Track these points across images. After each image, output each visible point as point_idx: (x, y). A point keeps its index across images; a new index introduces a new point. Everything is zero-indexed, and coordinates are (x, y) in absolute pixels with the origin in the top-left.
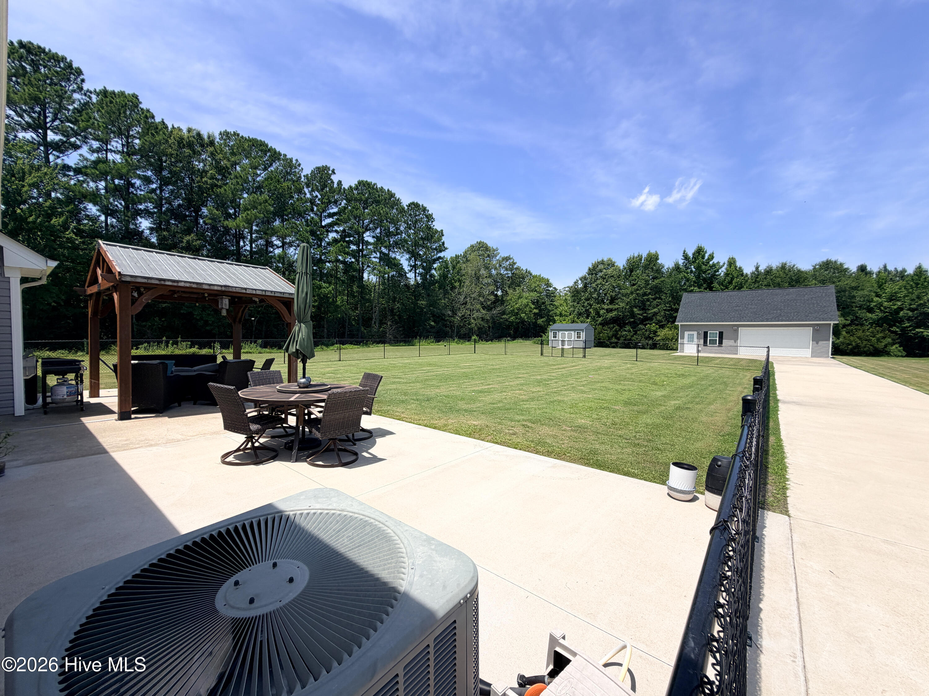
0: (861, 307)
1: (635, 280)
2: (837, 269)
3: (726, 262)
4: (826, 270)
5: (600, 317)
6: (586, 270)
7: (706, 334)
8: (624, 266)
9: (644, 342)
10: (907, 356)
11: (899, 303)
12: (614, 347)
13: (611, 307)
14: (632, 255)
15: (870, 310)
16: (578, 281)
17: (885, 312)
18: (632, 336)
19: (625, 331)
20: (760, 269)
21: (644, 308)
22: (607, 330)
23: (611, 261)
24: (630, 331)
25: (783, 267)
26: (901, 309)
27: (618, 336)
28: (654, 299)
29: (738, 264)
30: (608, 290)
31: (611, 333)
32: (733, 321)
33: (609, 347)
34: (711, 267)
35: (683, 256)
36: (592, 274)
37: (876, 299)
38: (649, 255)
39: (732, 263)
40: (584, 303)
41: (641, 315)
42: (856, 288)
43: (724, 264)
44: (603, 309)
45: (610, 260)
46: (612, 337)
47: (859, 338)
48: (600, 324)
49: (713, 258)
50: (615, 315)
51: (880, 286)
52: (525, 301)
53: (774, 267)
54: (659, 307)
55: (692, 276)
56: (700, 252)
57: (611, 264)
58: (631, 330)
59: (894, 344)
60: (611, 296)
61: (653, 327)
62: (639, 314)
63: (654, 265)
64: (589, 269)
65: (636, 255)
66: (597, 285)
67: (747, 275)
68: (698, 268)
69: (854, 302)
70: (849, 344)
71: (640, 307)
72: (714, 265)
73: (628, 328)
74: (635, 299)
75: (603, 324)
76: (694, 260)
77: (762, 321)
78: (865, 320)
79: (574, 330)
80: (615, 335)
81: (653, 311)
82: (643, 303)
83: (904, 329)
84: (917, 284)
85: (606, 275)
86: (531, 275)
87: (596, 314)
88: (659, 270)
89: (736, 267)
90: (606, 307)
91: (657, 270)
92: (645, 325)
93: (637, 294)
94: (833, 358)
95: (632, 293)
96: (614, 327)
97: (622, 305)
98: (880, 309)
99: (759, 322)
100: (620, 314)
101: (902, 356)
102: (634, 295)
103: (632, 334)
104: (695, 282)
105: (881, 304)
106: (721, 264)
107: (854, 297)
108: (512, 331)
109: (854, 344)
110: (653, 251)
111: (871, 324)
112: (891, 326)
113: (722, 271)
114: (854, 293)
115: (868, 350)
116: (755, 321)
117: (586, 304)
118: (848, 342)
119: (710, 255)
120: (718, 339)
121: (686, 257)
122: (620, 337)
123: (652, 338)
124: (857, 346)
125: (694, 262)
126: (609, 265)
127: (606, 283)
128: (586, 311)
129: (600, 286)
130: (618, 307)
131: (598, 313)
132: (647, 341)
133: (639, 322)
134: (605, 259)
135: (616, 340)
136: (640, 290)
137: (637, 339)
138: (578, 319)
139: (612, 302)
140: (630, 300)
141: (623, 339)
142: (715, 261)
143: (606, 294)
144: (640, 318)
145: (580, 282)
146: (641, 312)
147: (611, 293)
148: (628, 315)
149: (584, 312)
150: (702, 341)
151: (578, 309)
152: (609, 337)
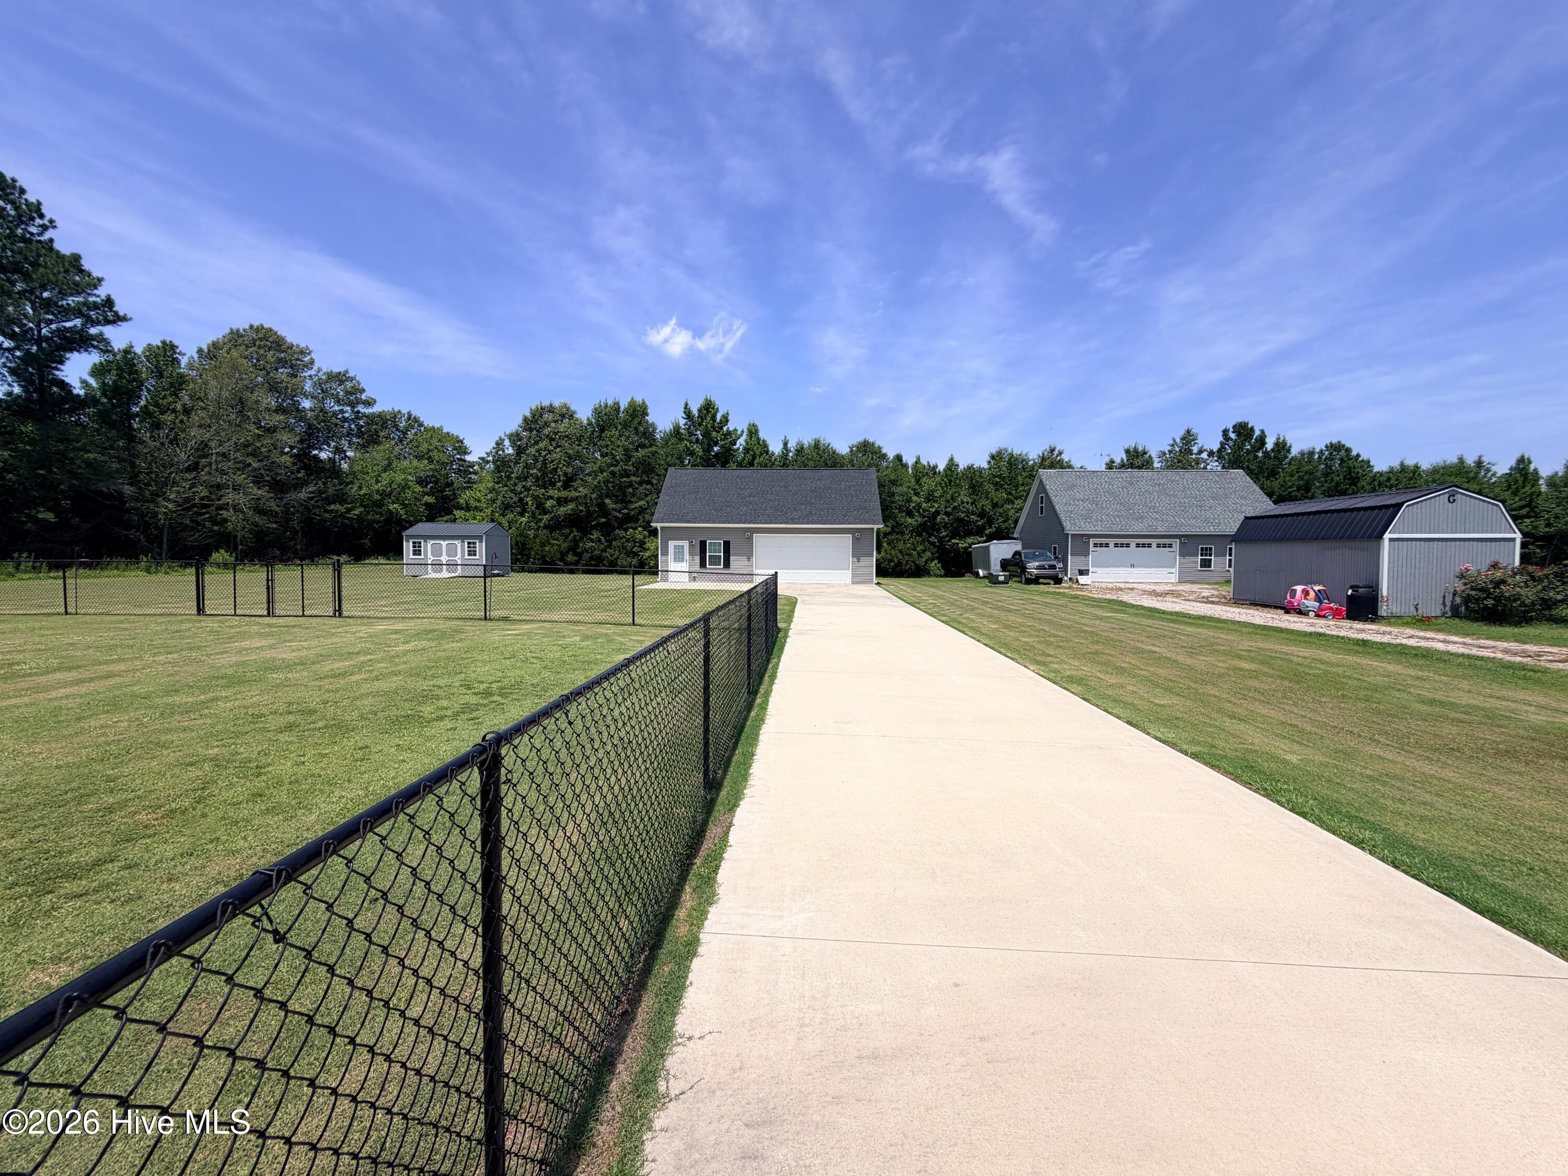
0: (900, 509)
1: (607, 446)
2: (876, 453)
3: (746, 430)
4: (864, 455)
5: (545, 514)
6: (520, 421)
7: (703, 544)
8: (588, 419)
9: (623, 561)
10: (946, 576)
11: (936, 505)
12: (572, 572)
13: (564, 494)
14: (603, 401)
15: (910, 514)
16: (502, 440)
17: (924, 517)
18: (604, 550)
19: (592, 541)
20: (789, 445)
21: (623, 500)
22: (557, 539)
23: (568, 409)
24: (600, 541)
25: (817, 445)
26: (937, 513)
27: (579, 550)
28: (641, 483)
29: (762, 435)
30: (558, 463)
31: (566, 545)
32: (744, 523)
34: (725, 435)
35: (685, 412)
36: (531, 430)
37: (914, 498)
38: (632, 404)
39: (753, 431)
40: (515, 485)
41: (620, 512)
42: (894, 482)
43: (743, 432)
44: (551, 498)
45: (565, 406)
46: (568, 552)
47: (901, 551)
48: (545, 527)
49: (727, 421)
50: (572, 509)
51: (918, 481)
52: (399, 478)
53: (806, 445)
54: (649, 498)
55: (697, 448)
56: (708, 408)
57: (566, 414)
58: (602, 538)
59: (933, 560)
60: (565, 474)
61: (639, 534)
62: (615, 510)
63: (640, 423)
64: (525, 419)
65: (610, 402)
66: (539, 451)
67: (773, 454)
68: (706, 434)
69: (893, 502)
70: (891, 561)
71: (616, 496)
72: (729, 433)
73: (596, 535)
74: (606, 482)
75: (550, 528)
76: (700, 420)
77: (786, 523)
78: (905, 527)
79: (462, 538)
80: (573, 549)
81: (637, 505)
82: (622, 488)
83: (941, 540)
84: (950, 481)
85: (556, 434)
86: (421, 425)
87: (537, 508)
88: (648, 433)
89: (758, 439)
90: (556, 494)
91: (645, 433)
92: (626, 530)
93: (613, 474)
94: (878, 584)
95: (602, 471)
96: (571, 532)
97: (583, 491)
98: (919, 512)
99: (781, 523)
100: (581, 508)
101: (941, 576)
102: (605, 474)
103: (602, 547)
104: (702, 458)
105: (919, 505)
106: (739, 432)
107: (893, 494)
108: (367, 541)
109: (896, 560)
110: (638, 400)
111: (912, 532)
112: (930, 535)
113: (741, 443)
114: (894, 489)
115: (910, 569)
117: (519, 488)
118: (889, 557)
119: (723, 416)
120: (722, 554)
121: (688, 414)
122: (583, 552)
123: (636, 554)
124: (899, 563)
125: (700, 424)
126: (563, 416)
127: (555, 448)
128: (521, 500)
129: (543, 453)
130: (577, 494)
131: (540, 506)
132: (629, 559)
133: (616, 525)
134: (557, 404)
135: (575, 558)
136: (615, 466)
137: (612, 555)
138: (504, 516)
139: (567, 485)
140: (599, 483)
141: (586, 556)
142: (731, 426)
143: (555, 470)
144: (616, 517)
145: (507, 443)
146: (619, 506)
147: (565, 468)
148: (595, 511)
149: (515, 503)
150: (697, 559)
151: (504, 497)
152: (561, 552)
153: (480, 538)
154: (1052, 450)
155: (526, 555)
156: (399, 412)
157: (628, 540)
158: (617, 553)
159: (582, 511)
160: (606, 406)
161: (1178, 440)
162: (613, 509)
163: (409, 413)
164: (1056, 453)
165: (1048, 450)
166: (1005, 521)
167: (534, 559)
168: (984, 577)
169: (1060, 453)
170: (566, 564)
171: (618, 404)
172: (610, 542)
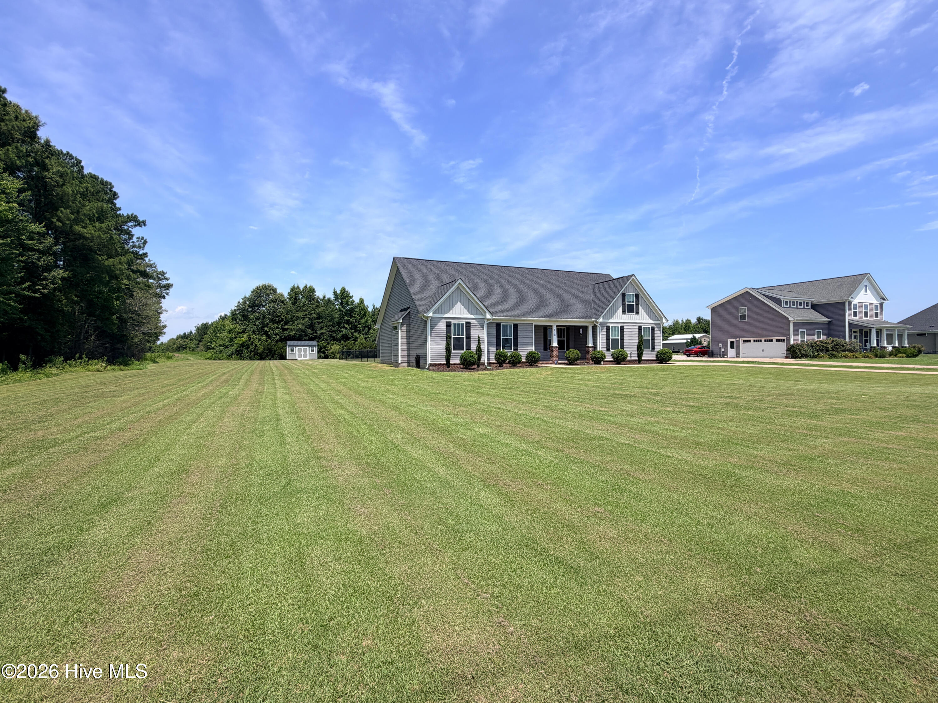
38: (306, 287)
39: (362, 301)
63: (311, 295)
79: (309, 346)
121: (335, 293)
153: (315, 346)
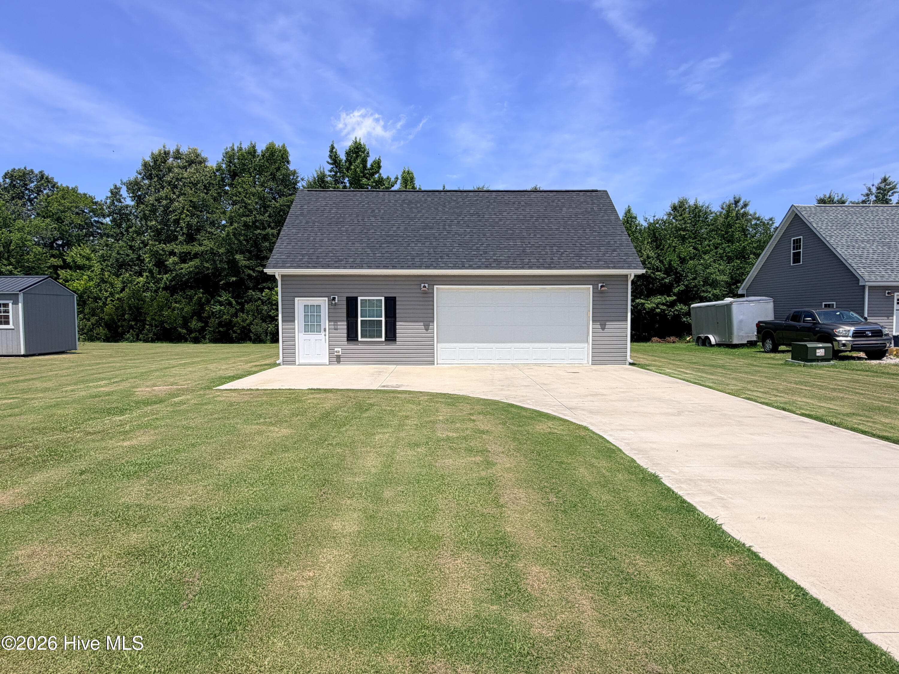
3: (400, 177)
5: (166, 273)
6: (139, 166)
7: (352, 303)
8: (218, 165)
12: (196, 341)
13: (186, 248)
14: (237, 145)
16: (119, 188)
18: (236, 315)
19: (221, 303)
22: (179, 302)
24: (230, 304)
27: (204, 315)
29: (418, 182)
30: (181, 213)
31: (189, 309)
32: (420, 267)
33: (186, 341)
34: (378, 182)
35: (331, 157)
36: (150, 177)
38: (271, 148)
41: (254, 270)
43: (397, 178)
44: (173, 253)
45: (194, 152)
46: (192, 318)
48: (165, 288)
49: (379, 167)
50: (196, 267)
56: (358, 152)
57: (194, 160)
58: (233, 301)
60: (189, 226)
62: (248, 267)
63: (279, 169)
64: (146, 165)
65: (245, 146)
66: (158, 200)
68: (356, 182)
71: (250, 252)
72: (381, 179)
73: (225, 297)
75: (172, 289)
76: (347, 164)
77: (487, 267)
80: (198, 313)
85: (180, 180)
86: (54, 185)
87: (156, 266)
88: (288, 181)
89: (414, 186)
90: (178, 249)
91: (284, 181)
92: (262, 290)
93: (246, 225)
94: (634, 364)
96: (196, 293)
97: (208, 244)
99: (479, 268)
100: (206, 265)
102: (236, 225)
103: (233, 310)
106: (393, 179)
110: (278, 144)
116: (471, 267)
119: (375, 162)
120: (383, 319)
121: (334, 159)
122: (209, 317)
125: (348, 169)
126: (191, 163)
127: (178, 197)
128: (139, 258)
129: (164, 202)
130: (202, 248)
131: (160, 264)
132: (264, 325)
133: (251, 285)
134: (184, 150)
135: (200, 324)
136: (247, 216)
137: (244, 321)
138: (118, 276)
139: (190, 239)
140: (228, 235)
141: (214, 322)
142: (384, 173)
143: (177, 222)
144: (249, 276)
145: (124, 192)
146: (253, 263)
147: (188, 219)
148: (223, 269)
149: (132, 260)
150: (343, 326)
151: (118, 253)
152: (184, 317)
153: (14, 297)
154: (736, 202)
155: (140, 321)
156: (32, 171)
157: (263, 303)
158: (250, 318)
159: (208, 269)
160: (241, 149)
161: (874, 190)
162: (246, 267)
163: (41, 172)
164: (741, 204)
165: (732, 201)
166: (695, 279)
167: (151, 325)
168: (718, 345)
169: (745, 205)
170: (190, 331)
171: (254, 147)
172: (242, 305)
